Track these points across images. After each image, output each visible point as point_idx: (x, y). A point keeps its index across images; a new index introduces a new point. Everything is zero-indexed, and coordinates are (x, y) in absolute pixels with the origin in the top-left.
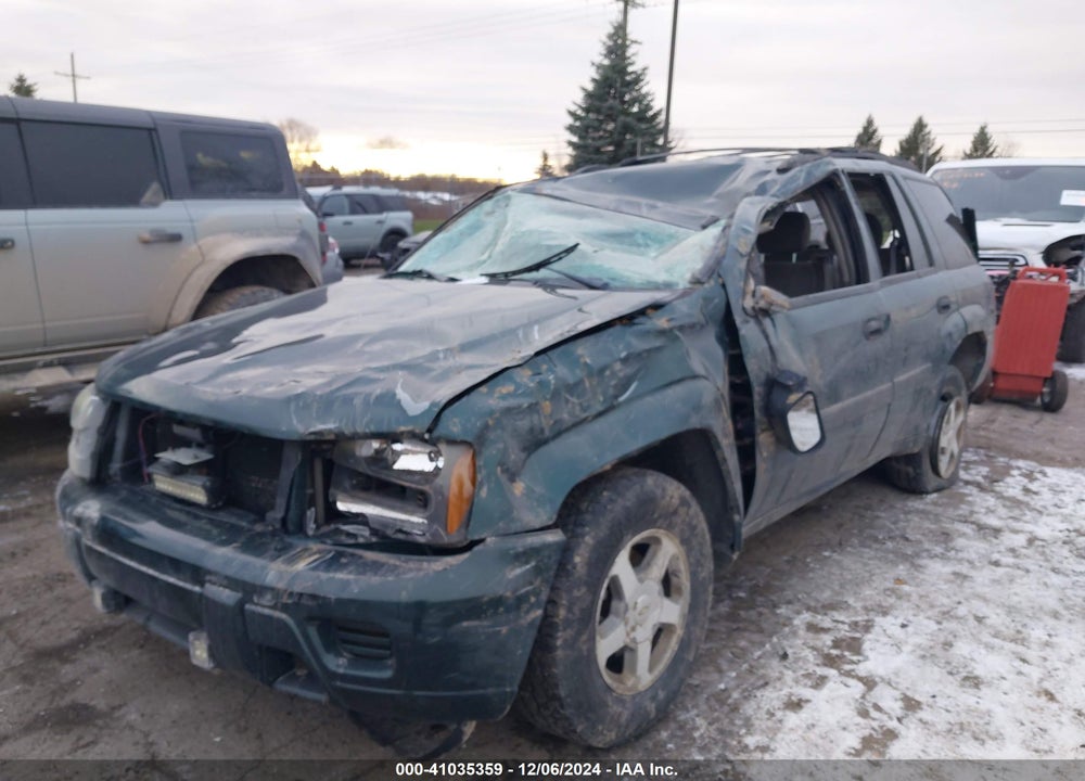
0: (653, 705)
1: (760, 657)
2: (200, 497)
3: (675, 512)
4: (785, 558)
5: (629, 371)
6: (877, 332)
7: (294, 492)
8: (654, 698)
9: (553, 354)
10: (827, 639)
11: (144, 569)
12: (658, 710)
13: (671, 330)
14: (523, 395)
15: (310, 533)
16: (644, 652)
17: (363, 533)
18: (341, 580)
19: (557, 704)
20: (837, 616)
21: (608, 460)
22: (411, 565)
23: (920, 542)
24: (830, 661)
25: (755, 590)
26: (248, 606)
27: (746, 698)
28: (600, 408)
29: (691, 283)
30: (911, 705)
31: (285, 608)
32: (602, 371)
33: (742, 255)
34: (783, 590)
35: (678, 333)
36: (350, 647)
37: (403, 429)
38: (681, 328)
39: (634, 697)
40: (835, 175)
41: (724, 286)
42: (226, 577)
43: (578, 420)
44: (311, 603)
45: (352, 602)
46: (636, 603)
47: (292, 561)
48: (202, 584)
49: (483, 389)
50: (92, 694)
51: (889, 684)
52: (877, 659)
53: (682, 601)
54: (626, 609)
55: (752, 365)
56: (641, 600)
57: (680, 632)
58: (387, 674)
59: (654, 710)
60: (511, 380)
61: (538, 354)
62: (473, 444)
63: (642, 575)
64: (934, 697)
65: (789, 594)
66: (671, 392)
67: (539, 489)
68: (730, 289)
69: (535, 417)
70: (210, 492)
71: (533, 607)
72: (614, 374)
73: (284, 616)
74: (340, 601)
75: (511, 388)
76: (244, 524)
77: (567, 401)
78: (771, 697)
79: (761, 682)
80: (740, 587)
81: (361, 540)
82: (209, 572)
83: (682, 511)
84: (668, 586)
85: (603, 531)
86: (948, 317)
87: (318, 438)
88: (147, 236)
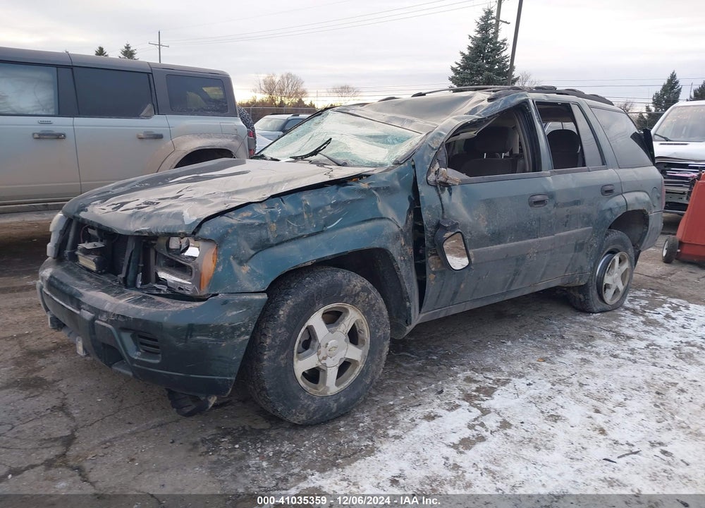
0: (336, 404)
1: (424, 391)
2: (93, 267)
3: (357, 295)
4: (475, 341)
5: (337, 211)
6: (542, 202)
7: (131, 264)
8: (336, 401)
9: (286, 198)
10: (474, 386)
11: (61, 302)
12: (339, 408)
13: (369, 189)
14: (257, 218)
15: (139, 286)
16: (332, 373)
17: (164, 288)
18: (137, 309)
19: (264, 392)
20: (489, 375)
21: (310, 259)
22: (176, 304)
23: (571, 340)
24: (468, 398)
25: (445, 356)
26: (97, 321)
27: (402, 411)
28: (312, 231)
29: (393, 164)
30: (505, 425)
31: (111, 322)
32: (316, 210)
33: (433, 149)
34: (463, 357)
35: (374, 192)
36: (144, 346)
37: (180, 231)
38: (376, 189)
39: (322, 398)
40: (526, 102)
41: (414, 166)
42: (89, 306)
43: (296, 236)
44: (122, 320)
45: (140, 320)
46: (327, 344)
47: (120, 299)
48: (79, 309)
49: (232, 213)
50: (48, 374)
51: (498, 414)
52: (498, 401)
53: (363, 348)
54: (319, 347)
55: (426, 215)
56: (332, 343)
57: (361, 366)
58: (158, 361)
59: (335, 408)
60: (252, 209)
61: (273, 197)
62: (218, 241)
63: (332, 329)
64: (522, 423)
65: (464, 361)
66: (363, 226)
67: (259, 271)
68: (418, 168)
69: (264, 232)
70: (98, 264)
71: (242, 333)
72: (325, 212)
73: (110, 326)
74: (135, 319)
75: (250, 214)
76: (109, 281)
77: (289, 225)
78: (418, 412)
79: (417, 404)
80: (435, 354)
81: (162, 292)
82: (83, 303)
83: (363, 295)
84: (353, 336)
85: (300, 299)
86: (611, 198)
87: (140, 234)
88: (142, 135)
